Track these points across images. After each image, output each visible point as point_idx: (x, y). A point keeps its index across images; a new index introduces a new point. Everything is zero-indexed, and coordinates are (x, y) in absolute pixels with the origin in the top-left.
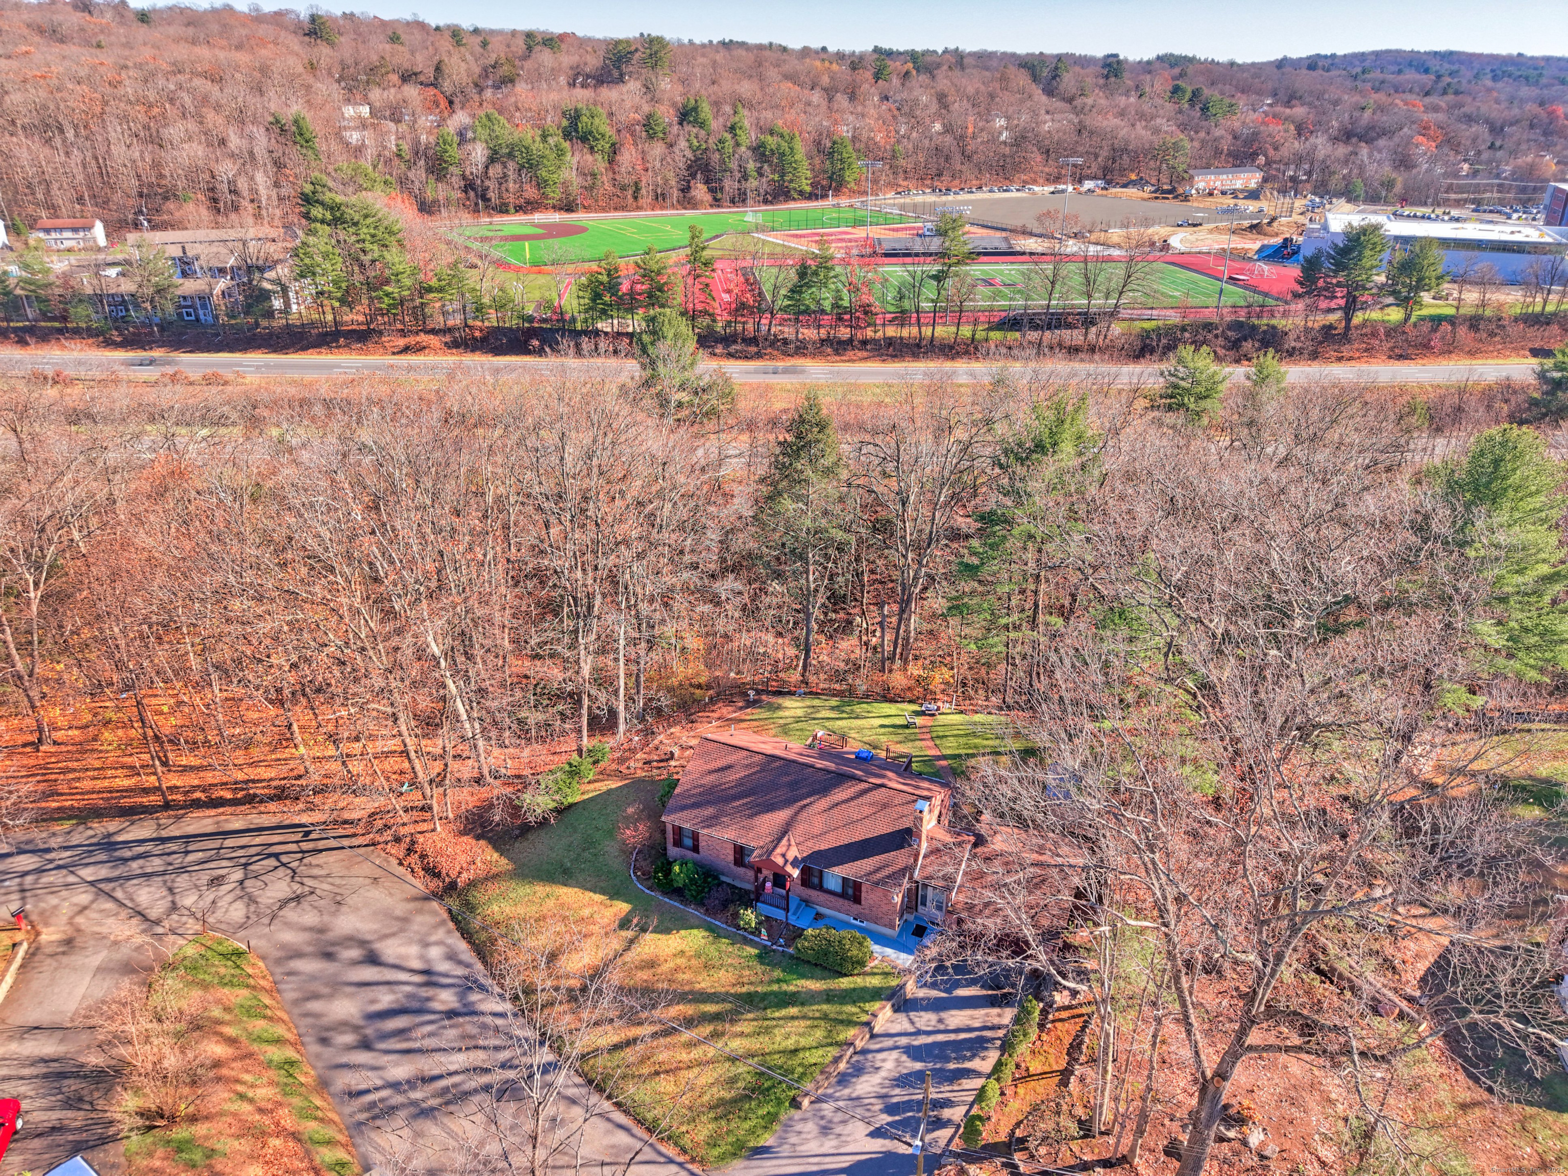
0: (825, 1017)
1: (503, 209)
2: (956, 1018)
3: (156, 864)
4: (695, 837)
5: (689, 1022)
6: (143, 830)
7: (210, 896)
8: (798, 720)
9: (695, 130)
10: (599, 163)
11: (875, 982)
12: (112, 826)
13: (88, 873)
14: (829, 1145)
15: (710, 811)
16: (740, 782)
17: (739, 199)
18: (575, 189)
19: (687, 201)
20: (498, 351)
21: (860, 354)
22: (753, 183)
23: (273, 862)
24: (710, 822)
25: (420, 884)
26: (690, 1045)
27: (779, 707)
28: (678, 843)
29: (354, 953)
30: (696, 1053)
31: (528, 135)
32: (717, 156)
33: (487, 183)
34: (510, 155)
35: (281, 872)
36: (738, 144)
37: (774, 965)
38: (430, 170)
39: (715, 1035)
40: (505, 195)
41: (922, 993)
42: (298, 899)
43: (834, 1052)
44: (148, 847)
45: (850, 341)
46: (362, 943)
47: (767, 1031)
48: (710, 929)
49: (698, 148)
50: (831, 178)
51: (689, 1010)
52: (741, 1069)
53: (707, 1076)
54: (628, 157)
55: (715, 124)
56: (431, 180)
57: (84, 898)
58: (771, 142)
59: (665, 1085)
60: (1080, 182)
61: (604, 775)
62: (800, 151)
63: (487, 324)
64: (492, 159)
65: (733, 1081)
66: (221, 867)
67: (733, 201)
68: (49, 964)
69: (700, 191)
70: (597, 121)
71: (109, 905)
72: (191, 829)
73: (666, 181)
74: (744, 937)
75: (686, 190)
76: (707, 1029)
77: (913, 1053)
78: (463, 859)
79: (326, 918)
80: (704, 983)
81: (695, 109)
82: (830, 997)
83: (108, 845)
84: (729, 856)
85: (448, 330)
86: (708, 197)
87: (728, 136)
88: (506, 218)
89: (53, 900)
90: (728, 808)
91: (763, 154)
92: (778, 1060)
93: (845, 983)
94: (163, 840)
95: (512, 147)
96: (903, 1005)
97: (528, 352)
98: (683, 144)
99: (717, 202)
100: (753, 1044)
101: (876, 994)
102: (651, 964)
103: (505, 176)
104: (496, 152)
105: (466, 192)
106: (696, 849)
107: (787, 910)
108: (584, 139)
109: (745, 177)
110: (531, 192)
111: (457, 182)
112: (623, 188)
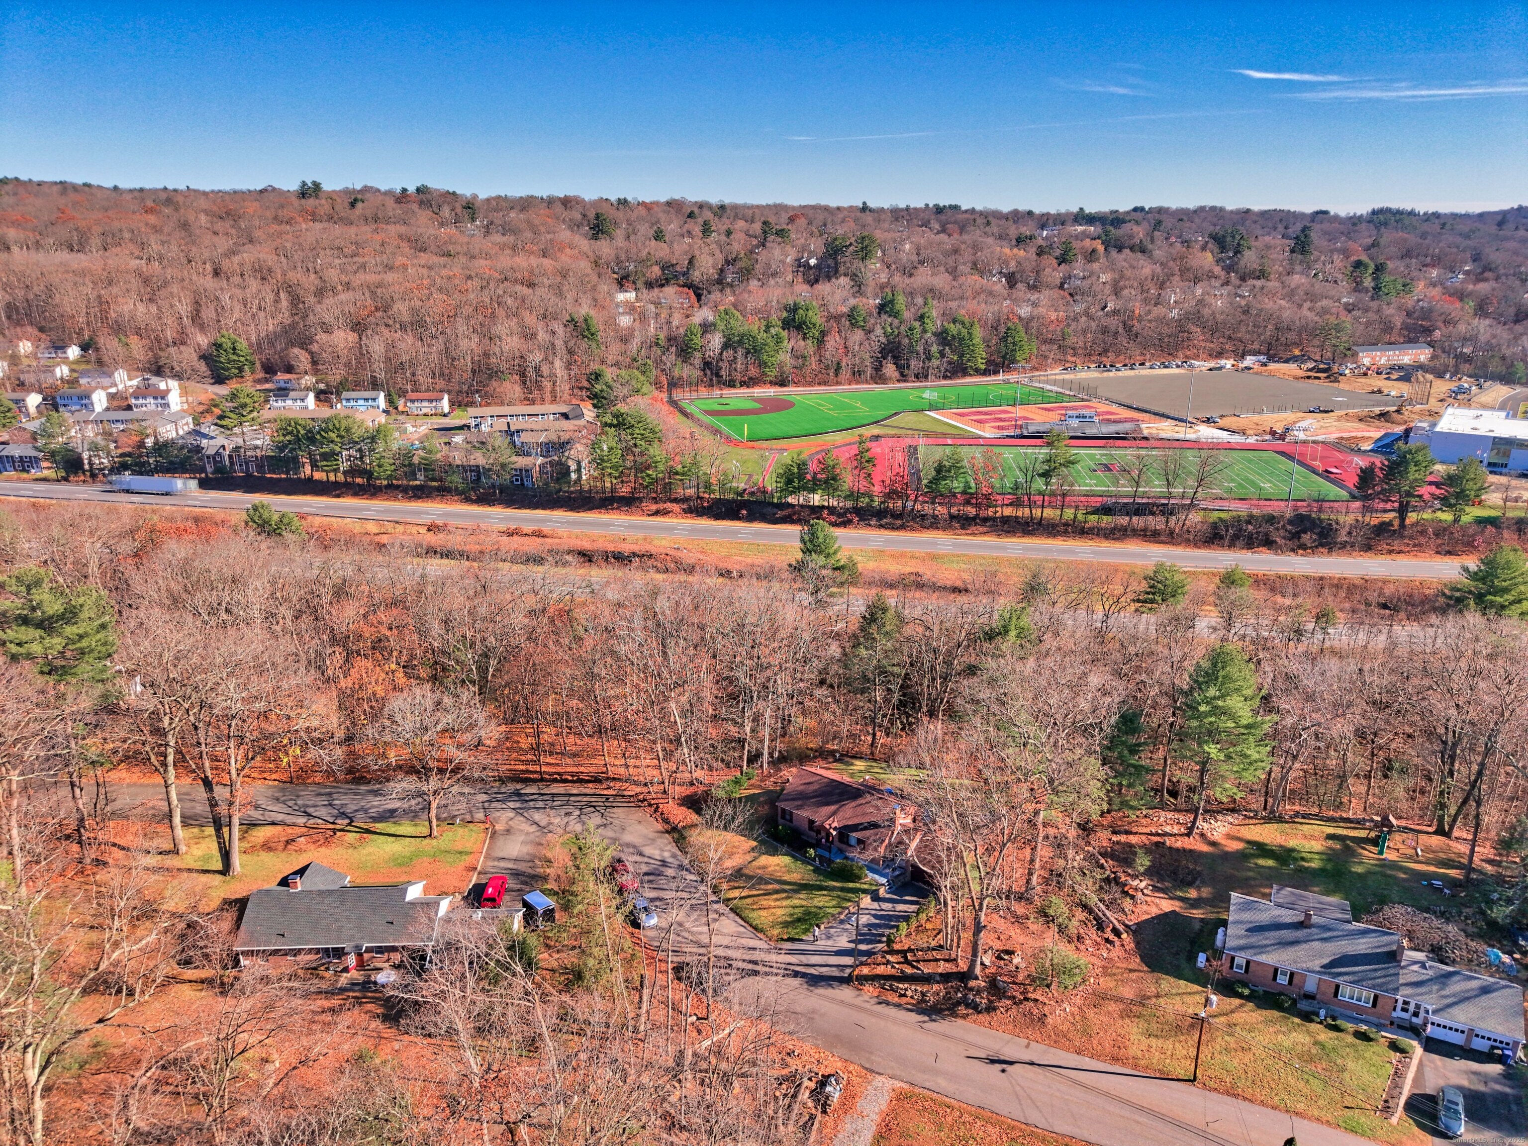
0: (839, 897)
1: (731, 384)
2: (901, 907)
3: (540, 804)
4: (791, 813)
5: (777, 892)
6: (531, 789)
7: (566, 820)
8: (861, 771)
9: (890, 320)
10: (809, 347)
11: (866, 887)
12: (519, 786)
13: (511, 805)
14: (830, 943)
15: (799, 803)
16: (815, 791)
17: (922, 376)
18: (788, 369)
19: (878, 377)
20: (718, 517)
21: (981, 529)
22: (935, 362)
23: (592, 809)
24: (799, 807)
25: (659, 827)
26: (777, 900)
27: (852, 764)
28: (783, 817)
29: (631, 850)
30: (778, 903)
31: (754, 326)
32: (906, 341)
33: (721, 364)
34: (740, 342)
35: (597, 814)
36: (925, 331)
37: (819, 874)
38: (678, 355)
39: (788, 898)
40: (734, 373)
41: (888, 896)
42: (605, 825)
43: (839, 910)
44: (536, 797)
45: (974, 519)
46: (634, 847)
47: (812, 898)
48: (793, 856)
49: (892, 334)
50: (1004, 357)
51: (777, 886)
52: (797, 910)
53: (780, 912)
54: (833, 342)
55: (907, 315)
56: (679, 363)
57: (511, 814)
58: (953, 329)
59: (763, 913)
60: (1243, 357)
61: (753, 786)
62: (978, 333)
63: (712, 496)
64: (726, 346)
65: (791, 915)
66: (570, 809)
67: (917, 376)
68: (502, 838)
69: (890, 369)
70: (810, 313)
71: (522, 819)
72: (554, 791)
73: (863, 360)
74: (807, 861)
75: (878, 369)
76: (784, 895)
77: (875, 916)
78: (681, 817)
79: (618, 835)
80: (786, 878)
81: (892, 302)
82: (842, 889)
83: (517, 794)
84: (806, 826)
85: (685, 500)
86: (896, 374)
87: (917, 324)
88: (733, 391)
89: (498, 814)
90: (808, 802)
91: (945, 338)
92: (814, 910)
93: (851, 885)
94: (543, 795)
95: (742, 336)
96: (876, 898)
97: (738, 518)
98: (879, 331)
99: (903, 378)
100: (804, 903)
101: (865, 891)
102: (764, 867)
103: (735, 358)
104: (729, 339)
105: (704, 370)
106: (791, 821)
107: (830, 852)
108: (799, 328)
109: (929, 357)
110: (753, 371)
111: (697, 362)
112: (827, 368)
